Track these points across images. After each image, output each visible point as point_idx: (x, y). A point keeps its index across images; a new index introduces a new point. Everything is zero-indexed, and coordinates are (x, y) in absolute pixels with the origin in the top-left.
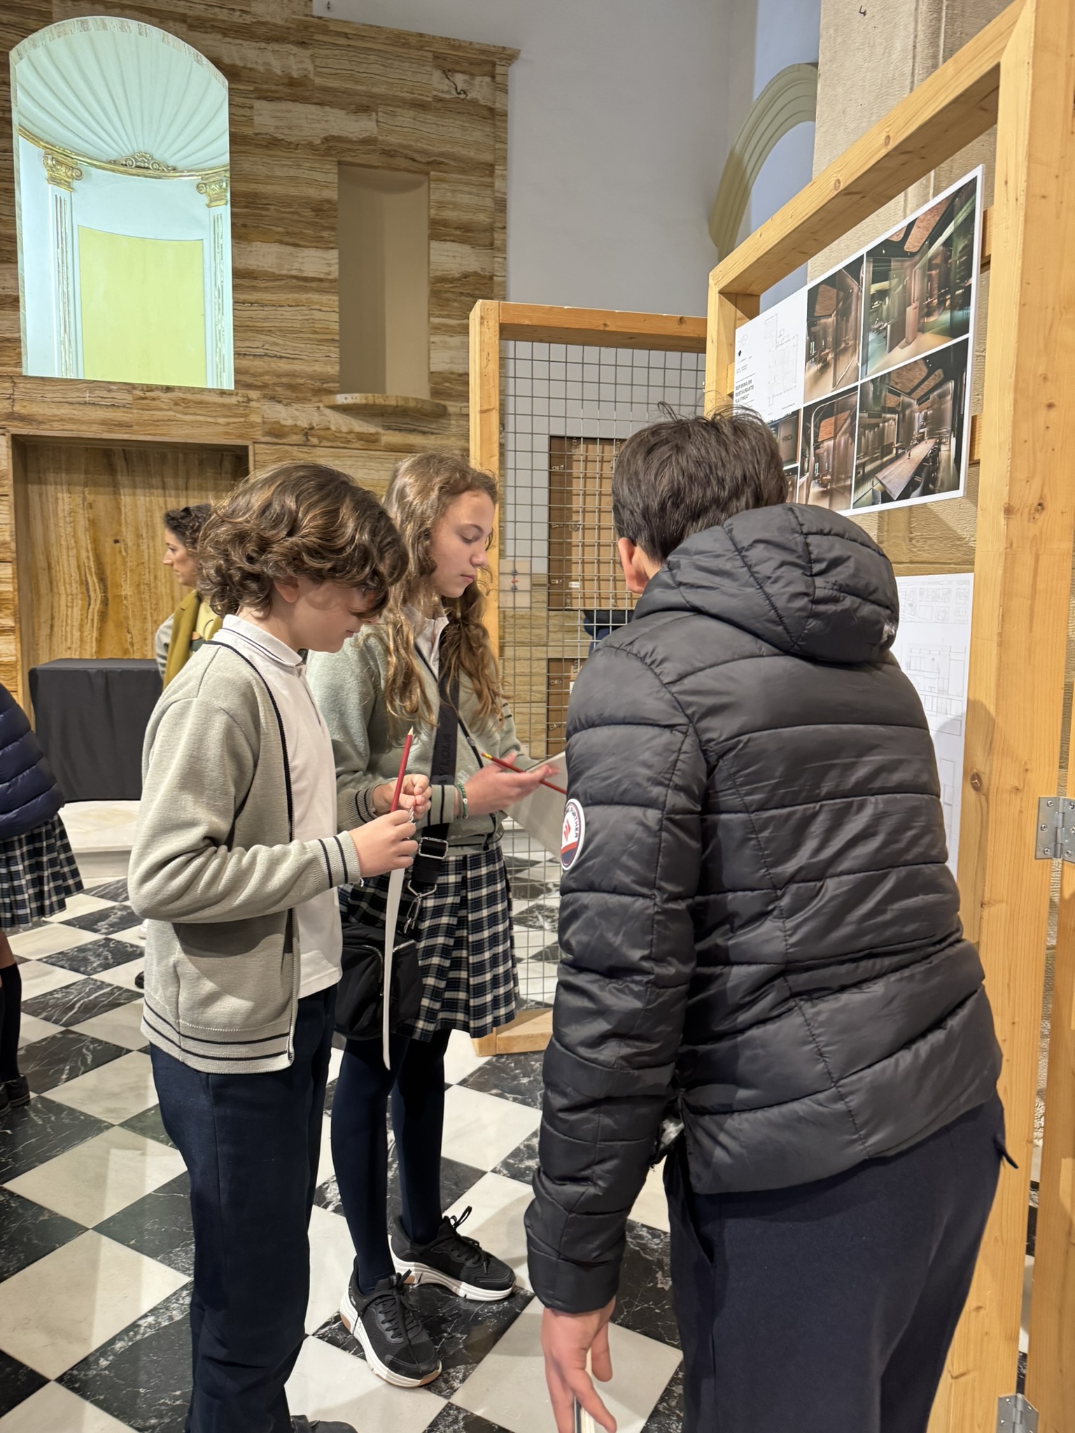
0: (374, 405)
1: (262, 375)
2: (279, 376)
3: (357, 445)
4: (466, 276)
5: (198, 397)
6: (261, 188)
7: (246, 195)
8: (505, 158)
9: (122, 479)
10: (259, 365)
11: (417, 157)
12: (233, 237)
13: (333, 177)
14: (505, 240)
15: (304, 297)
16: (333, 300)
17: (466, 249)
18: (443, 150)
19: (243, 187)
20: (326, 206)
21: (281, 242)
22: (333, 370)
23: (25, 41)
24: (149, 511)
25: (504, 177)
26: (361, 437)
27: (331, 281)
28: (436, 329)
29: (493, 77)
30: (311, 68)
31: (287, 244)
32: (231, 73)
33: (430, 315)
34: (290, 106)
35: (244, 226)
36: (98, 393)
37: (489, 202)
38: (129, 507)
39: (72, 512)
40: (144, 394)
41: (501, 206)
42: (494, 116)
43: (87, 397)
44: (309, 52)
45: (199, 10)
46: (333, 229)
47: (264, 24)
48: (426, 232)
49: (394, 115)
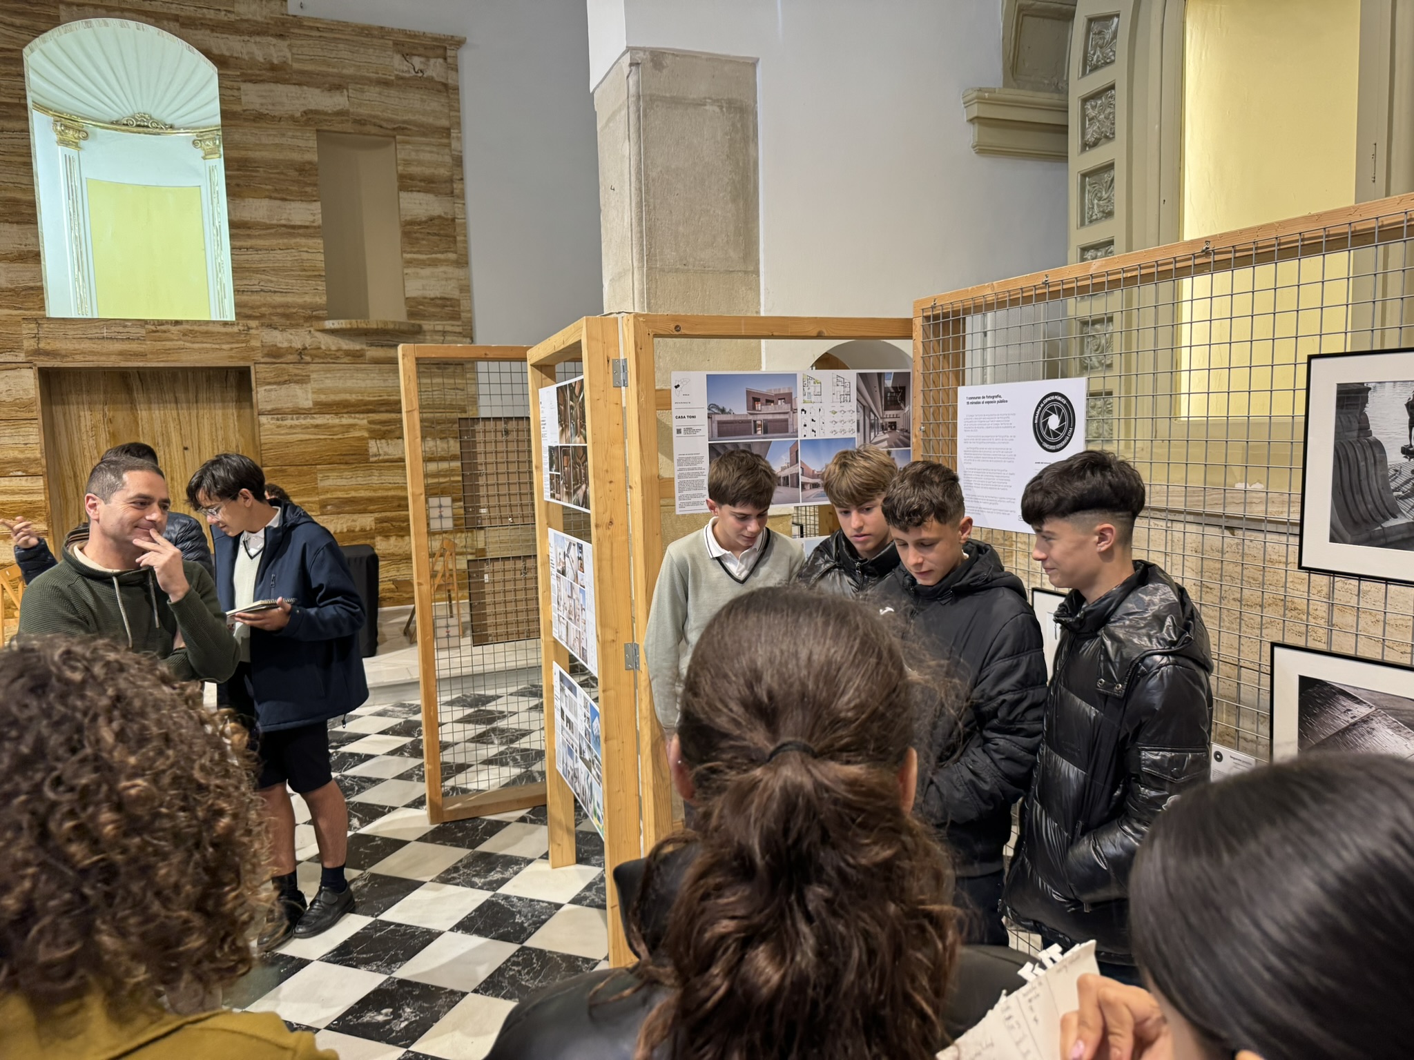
0: (357, 329)
1: (259, 307)
2: (274, 307)
3: (345, 360)
4: (431, 219)
5: (204, 328)
6: (251, 154)
7: (238, 160)
8: (459, 124)
9: (139, 396)
10: (256, 299)
11: (385, 124)
12: (228, 195)
13: (313, 143)
14: (463, 191)
15: (293, 241)
16: (319, 242)
17: (430, 197)
18: (405, 118)
19: (235, 154)
20: (308, 167)
21: (270, 198)
22: (322, 300)
23: (37, 40)
24: (165, 422)
25: (459, 139)
26: (348, 353)
27: (315, 227)
28: (409, 263)
29: (445, 59)
30: (289, 55)
31: (276, 199)
32: (220, 61)
33: (403, 252)
34: (272, 86)
35: (238, 185)
36: (113, 329)
37: (448, 159)
38: (145, 420)
39: (94, 427)
40: (156, 329)
41: (458, 162)
42: (448, 90)
43: (105, 332)
44: (288, 42)
45: (189, 11)
46: (315, 185)
47: (247, 21)
48: (396, 184)
49: (362, 91)
